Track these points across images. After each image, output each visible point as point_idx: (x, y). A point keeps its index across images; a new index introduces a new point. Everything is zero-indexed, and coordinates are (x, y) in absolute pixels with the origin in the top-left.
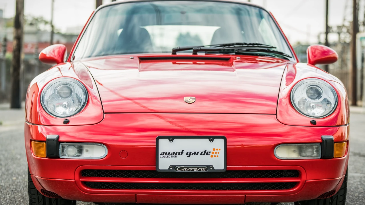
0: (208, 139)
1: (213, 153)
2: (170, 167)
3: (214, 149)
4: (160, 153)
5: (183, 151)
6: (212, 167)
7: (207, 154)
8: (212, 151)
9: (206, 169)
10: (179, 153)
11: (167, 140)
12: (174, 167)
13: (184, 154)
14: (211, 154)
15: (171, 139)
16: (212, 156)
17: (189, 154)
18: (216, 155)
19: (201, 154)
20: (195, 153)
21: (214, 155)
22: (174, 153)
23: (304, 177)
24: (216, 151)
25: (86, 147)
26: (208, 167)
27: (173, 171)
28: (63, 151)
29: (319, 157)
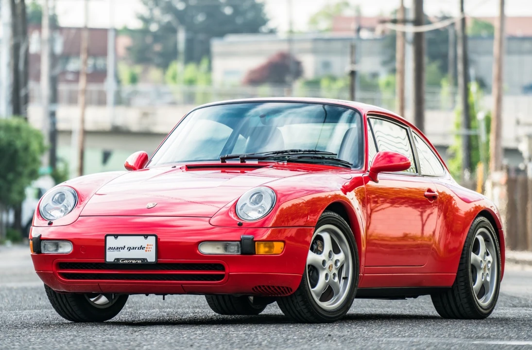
0: (143, 237)
1: (147, 248)
2: (115, 260)
3: (148, 245)
4: (107, 248)
5: (124, 247)
6: (147, 260)
7: (143, 249)
8: (146, 246)
9: (142, 262)
10: (122, 248)
11: (113, 237)
12: (118, 259)
13: (126, 248)
14: (145, 249)
15: (116, 236)
16: (146, 251)
17: (129, 249)
18: (149, 250)
19: (138, 249)
20: (134, 248)
21: (147, 250)
22: (118, 248)
23: (227, 270)
24: (149, 246)
25: (61, 244)
26: (144, 259)
27: (117, 263)
28: (44, 247)
29: (239, 253)
